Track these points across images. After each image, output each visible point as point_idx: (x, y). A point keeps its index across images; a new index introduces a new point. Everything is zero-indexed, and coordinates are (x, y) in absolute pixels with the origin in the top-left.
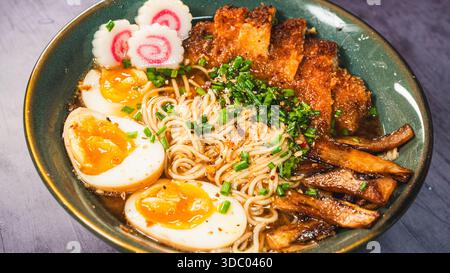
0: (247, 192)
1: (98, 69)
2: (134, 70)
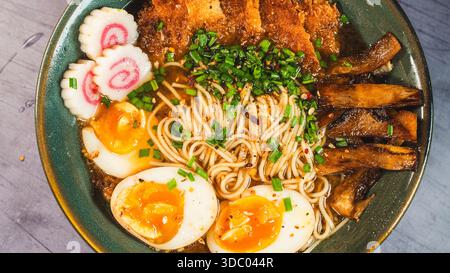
0: (293, 177)
1: (88, 125)
2: (117, 105)
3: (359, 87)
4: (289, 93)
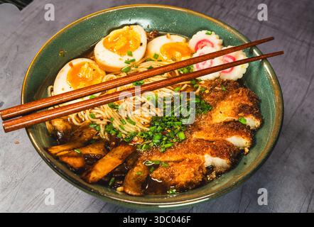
1: (187, 41)
4: (142, 131)
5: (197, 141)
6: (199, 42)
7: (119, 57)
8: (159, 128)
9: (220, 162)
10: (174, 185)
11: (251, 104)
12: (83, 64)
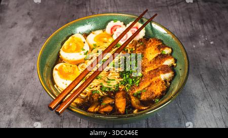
1: (104, 31)
2: (111, 38)
3: (125, 99)
5: (149, 72)
6: (112, 29)
7: (79, 53)
8: (127, 76)
9: (168, 75)
10: (156, 97)
11: (161, 44)
12: (62, 66)
